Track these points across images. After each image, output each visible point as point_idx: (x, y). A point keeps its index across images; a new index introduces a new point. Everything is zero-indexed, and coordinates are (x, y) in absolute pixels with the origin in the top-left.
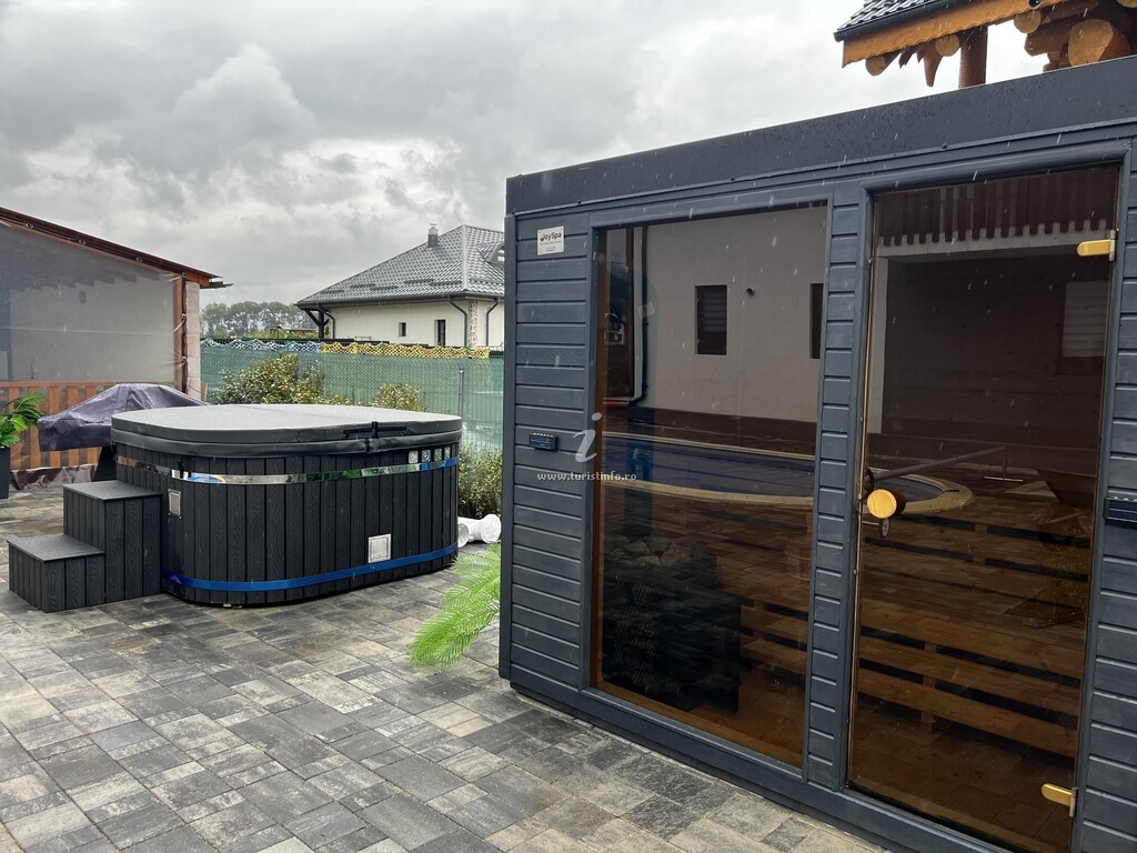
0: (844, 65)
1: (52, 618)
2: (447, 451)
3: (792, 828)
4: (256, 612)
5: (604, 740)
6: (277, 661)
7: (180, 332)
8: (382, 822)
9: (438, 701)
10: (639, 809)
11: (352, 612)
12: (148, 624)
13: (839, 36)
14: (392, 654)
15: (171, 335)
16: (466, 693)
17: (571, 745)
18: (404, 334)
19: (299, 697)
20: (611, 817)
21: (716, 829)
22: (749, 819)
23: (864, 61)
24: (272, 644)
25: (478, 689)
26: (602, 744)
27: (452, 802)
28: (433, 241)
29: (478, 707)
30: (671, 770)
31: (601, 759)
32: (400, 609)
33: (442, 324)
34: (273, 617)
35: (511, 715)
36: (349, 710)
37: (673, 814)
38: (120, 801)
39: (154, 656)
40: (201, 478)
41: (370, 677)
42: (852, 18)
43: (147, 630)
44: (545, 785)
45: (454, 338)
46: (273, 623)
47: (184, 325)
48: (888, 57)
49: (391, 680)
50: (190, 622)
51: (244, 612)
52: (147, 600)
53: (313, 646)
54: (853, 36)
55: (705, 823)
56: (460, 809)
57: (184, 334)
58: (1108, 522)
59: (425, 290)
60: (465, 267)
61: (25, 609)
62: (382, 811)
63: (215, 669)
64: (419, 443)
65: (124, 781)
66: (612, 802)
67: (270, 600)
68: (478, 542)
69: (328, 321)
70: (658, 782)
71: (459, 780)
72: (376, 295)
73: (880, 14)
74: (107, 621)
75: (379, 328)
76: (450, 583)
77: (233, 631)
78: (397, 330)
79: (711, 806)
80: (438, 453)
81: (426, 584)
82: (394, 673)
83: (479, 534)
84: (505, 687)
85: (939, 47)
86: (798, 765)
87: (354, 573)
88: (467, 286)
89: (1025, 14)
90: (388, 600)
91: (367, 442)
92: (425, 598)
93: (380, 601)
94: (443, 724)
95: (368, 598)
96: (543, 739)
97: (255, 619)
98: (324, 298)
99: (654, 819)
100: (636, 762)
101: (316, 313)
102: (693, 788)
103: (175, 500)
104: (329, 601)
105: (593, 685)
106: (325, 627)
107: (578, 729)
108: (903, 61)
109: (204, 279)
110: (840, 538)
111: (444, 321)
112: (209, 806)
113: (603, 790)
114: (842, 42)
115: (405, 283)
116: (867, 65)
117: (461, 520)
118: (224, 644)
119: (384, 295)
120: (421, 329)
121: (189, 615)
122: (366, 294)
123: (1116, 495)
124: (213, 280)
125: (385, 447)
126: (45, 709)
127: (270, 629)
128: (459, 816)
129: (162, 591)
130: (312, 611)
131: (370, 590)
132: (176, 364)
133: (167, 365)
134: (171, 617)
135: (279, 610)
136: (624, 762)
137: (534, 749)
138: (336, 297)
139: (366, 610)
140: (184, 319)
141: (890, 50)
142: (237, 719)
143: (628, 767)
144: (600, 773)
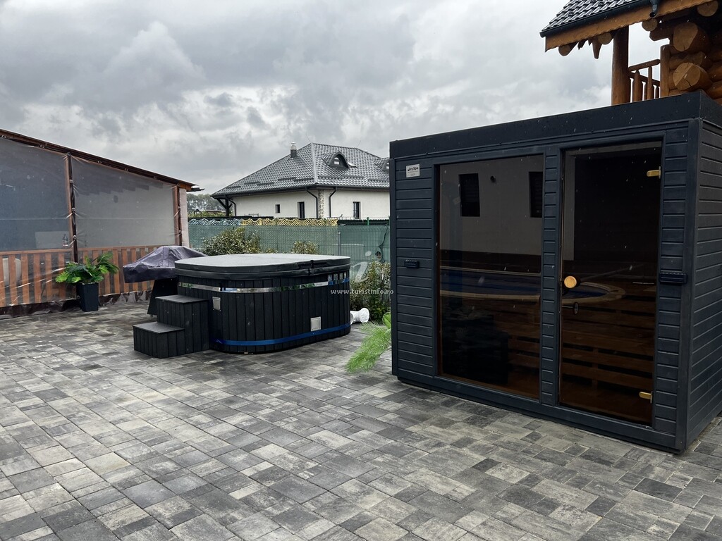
0: (546, 51)
1: (164, 361)
2: (345, 275)
3: (535, 423)
4: (262, 355)
5: (446, 398)
6: (283, 374)
7: (177, 217)
8: (360, 425)
9: (366, 386)
10: (468, 419)
11: (308, 354)
12: (213, 362)
13: (543, 34)
14: (336, 369)
15: (173, 218)
16: (377, 383)
17: (432, 400)
18: (279, 211)
19: (301, 386)
20: (456, 422)
21: (502, 424)
22: (516, 421)
23: (558, 48)
24: (277, 368)
25: (382, 381)
26: (445, 399)
27: (386, 418)
28: (294, 154)
29: (384, 388)
30: (479, 407)
31: (446, 404)
32: (331, 352)
33: (302, 205)
34: (270, 357)
35: (401, 390)
36: (327, 390)
37: (483, 420)
38: (246, 421)
39: (223, 373)
40: (229, 290)
41: (330, 378)
42: (550, 23)
43: (213, 364)
44: (425, 413)
45: (310, 213)
46: (272, 360)
47: (179, 213)
48: (571, 46)
49: (341, 379)
50: (232, 360)
51: (255, 356)
52: (205, 352)
53: (297, 368)
54: (551, 34)
55: (498, 422)
56: (391, 420)
57: (179, 218)
58: (661, 283)
59: (291, 184)
60: (315, 168)
61: (149, 358)
62: (357, 422)
63: (256, 378)
64: (333, 270)
65: (243, 415)
66: (456, 417)
67: (267, 350)
68: (358, 323)
69: (231, 205)
70: (475, 410)
71: (387, 412)
72: (262, 188)
73: (566, 21)
74: (190, 361)
75: (264, 209)
76: (351, 341)
77: (255, 363)
78: (274, 209)
79: (499, 417)
80: (341, 275)
81: (339, 342)
82: (340, 376)
83: (359, 318)
84: (395, 380)
85: (600, 39)
86: (537, 398)
87: (305, 335)
88: (317, 181)
89: (648, 20)
90: (324, 349)
91: (309, 271)
92: (342, 347)
93: (319, 349)
94: (372, 393)
95: (313, 348)
96: (419, 398)
97: (262, 359)
98: (229, 191)
99: (475, 422)
100: (463, 405)
101: (224, 201)
102: (491, 412)
103: (217, 302)
104: (294, 350)
105: (439, 374)
106: (299, 360)
107: (434, 394)
108: (580, 46)
109: (188, 186)
110: (552, 298)
111: (303, 203)
112: (285, 422)
113: (450, 414)
114: (545, 38)
115: (279, 180)
116: (559, 50)
117: (351, 312)
118: (255, 368)
119: (266, 188)
120: (289, 209)
121: (230, 358)
122: (255, 188)
123: (664, 272)
124: (193, 187)
125: (317, 273)
126: (189, 394)
127: (273, 362)
128: (391, 423)
129: (210, 349)
130: (289, 354)
131: (312, 345)
132: (176, 235)
133: (170, 236)
134: (221, 359)
135: (272, 354)
136: (458, 404)
137: (416, 401)
138: (236, 191)
139: (315, 353)
140: (179, 210)
141: (572, 42)
142: (278, 394)
143: (460, 406)
144: (448, 408)
